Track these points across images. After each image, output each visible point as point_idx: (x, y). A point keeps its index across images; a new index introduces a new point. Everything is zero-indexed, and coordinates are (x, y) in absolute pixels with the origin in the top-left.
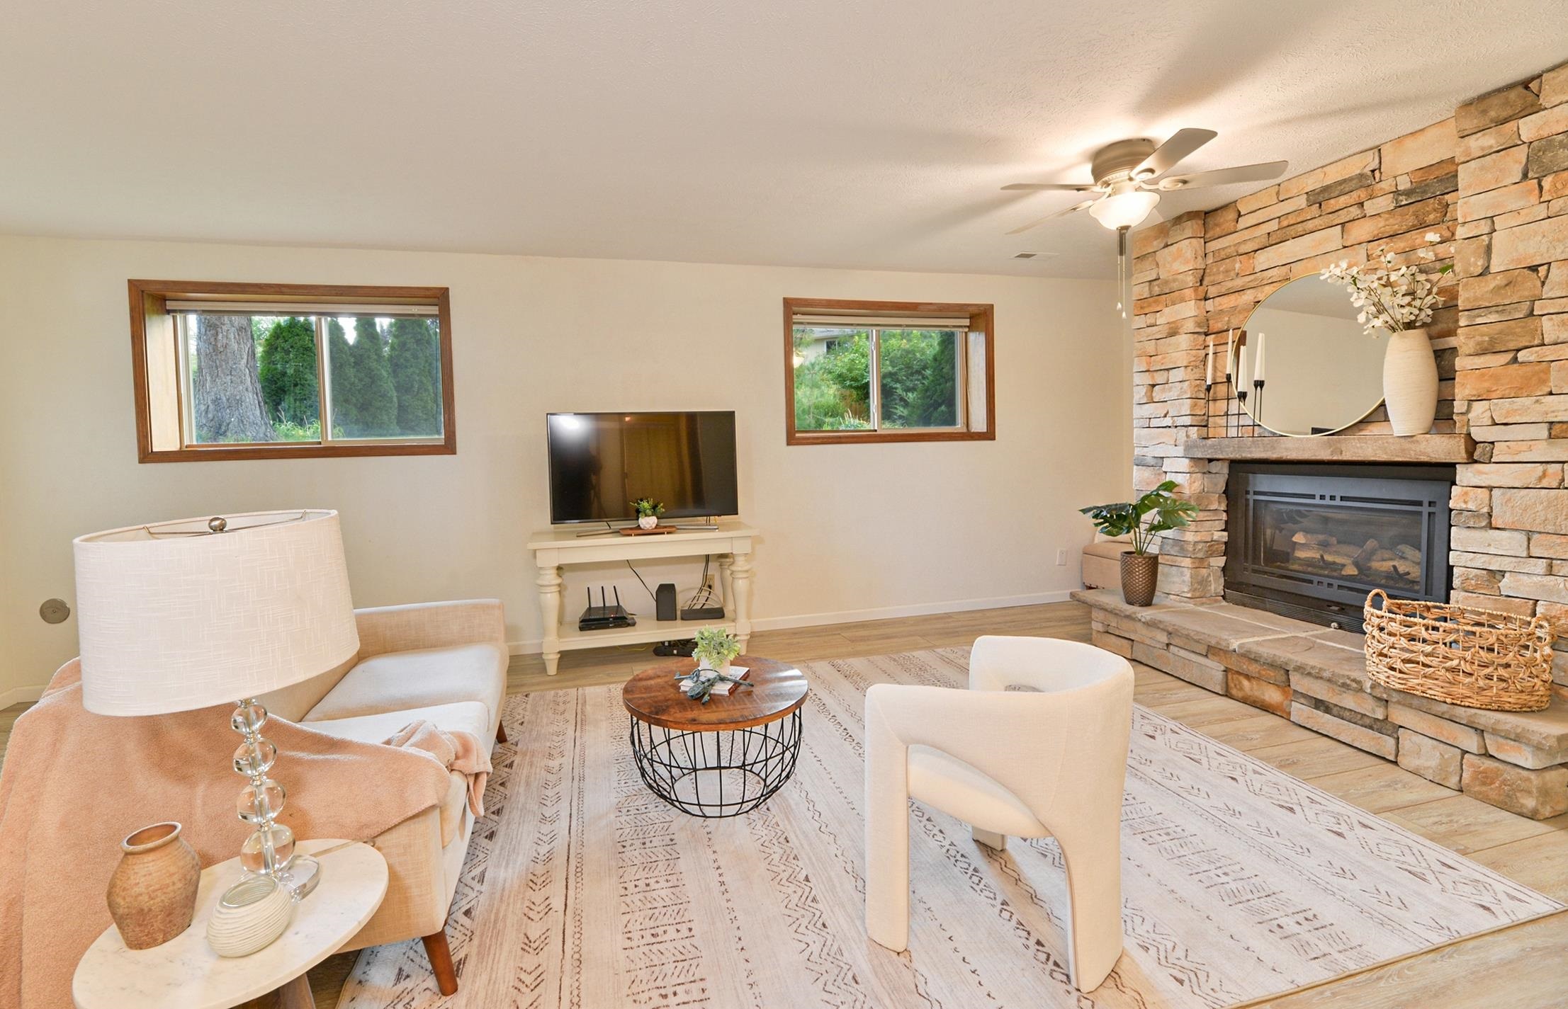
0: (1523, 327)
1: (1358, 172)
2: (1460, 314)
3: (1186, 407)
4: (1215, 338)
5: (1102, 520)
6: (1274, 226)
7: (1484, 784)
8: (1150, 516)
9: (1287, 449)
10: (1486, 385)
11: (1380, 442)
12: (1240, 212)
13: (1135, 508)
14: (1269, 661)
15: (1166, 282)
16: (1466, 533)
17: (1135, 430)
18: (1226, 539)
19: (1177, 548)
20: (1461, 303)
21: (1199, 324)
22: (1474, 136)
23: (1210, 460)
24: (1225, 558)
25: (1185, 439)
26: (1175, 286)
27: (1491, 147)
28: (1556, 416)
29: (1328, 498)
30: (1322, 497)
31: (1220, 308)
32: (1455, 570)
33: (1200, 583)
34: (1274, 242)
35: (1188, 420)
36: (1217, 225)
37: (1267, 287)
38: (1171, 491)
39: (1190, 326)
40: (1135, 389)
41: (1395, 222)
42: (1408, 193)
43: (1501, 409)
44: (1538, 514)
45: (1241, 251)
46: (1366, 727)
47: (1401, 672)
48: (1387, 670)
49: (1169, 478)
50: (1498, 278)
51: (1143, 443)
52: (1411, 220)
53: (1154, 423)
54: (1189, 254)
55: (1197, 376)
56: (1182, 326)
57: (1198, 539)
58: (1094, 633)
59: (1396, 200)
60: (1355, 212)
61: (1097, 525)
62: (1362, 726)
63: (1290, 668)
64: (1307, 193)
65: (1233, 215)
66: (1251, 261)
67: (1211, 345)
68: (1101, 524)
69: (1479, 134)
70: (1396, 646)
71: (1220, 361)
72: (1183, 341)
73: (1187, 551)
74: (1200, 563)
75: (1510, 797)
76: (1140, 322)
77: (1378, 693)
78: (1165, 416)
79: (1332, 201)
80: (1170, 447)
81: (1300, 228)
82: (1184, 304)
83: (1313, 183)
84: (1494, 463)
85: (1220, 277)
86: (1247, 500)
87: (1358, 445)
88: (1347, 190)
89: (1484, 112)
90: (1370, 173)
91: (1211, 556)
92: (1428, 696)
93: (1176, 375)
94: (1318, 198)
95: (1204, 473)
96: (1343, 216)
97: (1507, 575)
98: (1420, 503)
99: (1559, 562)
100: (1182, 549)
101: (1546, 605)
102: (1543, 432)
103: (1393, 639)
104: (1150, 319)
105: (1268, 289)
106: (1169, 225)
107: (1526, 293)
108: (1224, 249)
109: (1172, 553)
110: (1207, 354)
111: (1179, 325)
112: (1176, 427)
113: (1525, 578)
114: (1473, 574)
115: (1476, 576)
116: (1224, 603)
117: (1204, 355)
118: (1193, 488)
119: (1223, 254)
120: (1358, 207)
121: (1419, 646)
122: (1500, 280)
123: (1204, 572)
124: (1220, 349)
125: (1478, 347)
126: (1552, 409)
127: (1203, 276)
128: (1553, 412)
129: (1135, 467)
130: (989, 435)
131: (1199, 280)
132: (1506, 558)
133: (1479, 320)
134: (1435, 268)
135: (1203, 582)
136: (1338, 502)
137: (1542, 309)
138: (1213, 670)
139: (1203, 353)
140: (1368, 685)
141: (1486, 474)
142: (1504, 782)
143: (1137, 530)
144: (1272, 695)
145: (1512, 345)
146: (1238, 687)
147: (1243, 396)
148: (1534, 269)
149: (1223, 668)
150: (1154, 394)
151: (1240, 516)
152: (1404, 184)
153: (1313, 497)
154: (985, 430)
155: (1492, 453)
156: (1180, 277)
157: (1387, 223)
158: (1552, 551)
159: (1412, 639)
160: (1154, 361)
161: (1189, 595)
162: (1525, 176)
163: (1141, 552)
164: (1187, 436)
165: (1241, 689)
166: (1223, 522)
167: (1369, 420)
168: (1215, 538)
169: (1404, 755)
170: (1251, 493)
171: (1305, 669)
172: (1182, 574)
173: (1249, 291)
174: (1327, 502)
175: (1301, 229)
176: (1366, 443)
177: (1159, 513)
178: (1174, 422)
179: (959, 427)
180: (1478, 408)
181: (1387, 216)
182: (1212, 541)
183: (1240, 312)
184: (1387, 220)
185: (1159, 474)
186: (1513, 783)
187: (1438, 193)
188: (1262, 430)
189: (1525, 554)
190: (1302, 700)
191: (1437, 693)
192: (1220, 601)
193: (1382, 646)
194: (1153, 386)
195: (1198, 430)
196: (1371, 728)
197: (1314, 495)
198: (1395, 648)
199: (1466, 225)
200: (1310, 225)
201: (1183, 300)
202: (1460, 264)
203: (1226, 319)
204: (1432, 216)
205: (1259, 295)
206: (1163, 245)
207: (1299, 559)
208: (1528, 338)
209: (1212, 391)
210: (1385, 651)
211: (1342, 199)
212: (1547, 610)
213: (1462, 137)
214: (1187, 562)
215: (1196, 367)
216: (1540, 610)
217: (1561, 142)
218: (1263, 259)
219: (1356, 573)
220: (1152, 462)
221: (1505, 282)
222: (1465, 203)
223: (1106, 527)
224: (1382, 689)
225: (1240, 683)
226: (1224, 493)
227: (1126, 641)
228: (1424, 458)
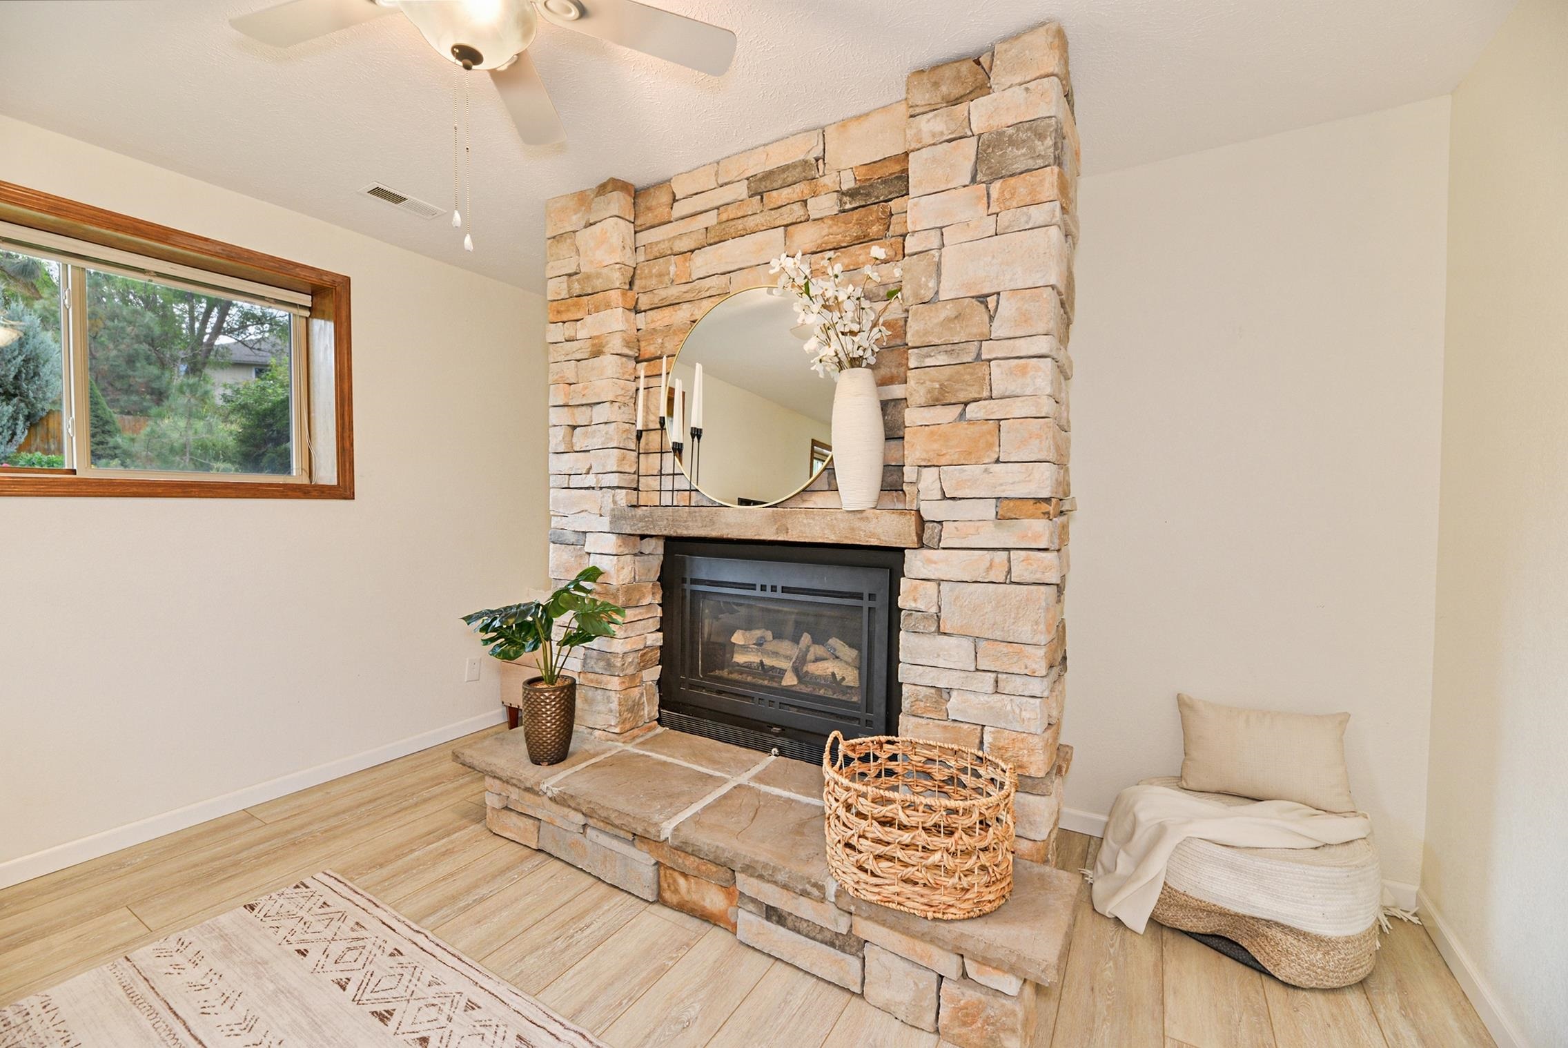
0: (972, 374)
1: (802, 157)
2: (910, 351)
3: (611, 460)
4: (647, 366)
5: (495, 634)
6: (711, 219)
7: (964, 1024)
8: (564, 622)
9: (727, 525)
10: (935, 446)
11: (828, 518)
12: (675, 196)
13: (545, 609)
14: (711, 857)
15: (588, 277)
16: (913, 637)
17: (551, 490)
18: (660, 643)
19: (602, 664)
20: (910, 340)
21: (628, 343)
22: (925, 116)
23: (643, 537)
24: (660, 667)
25: (612, 506)
26: (599, 284)
27: (942, 133)
28: (1003, 491)
29: (769, 588)
30: (763, 588)
31: (652, 326)
32: (904, 688)
33: (631, 710)
34: (712, 241)
35: (614, 480)
36: (649, 209)
37: (705, 302)
38: (595, 581)
39: (616, 344)
40: (552, 431)
41: (838, 231)
42: (852, 194)
43: (953, 479)
44: (987, 616)
45: (677, 249)
46: (826, 944)
47: (873, 874)
48: (856, 871)
49: (594, 561)
50: (948, 307)
51: (562, 511)
52: (855, 231)
53: (576, 480)
54: (615, 240)
55: (626, 418)
56: (607, 343)
57: (628, 648)
58: (488, 811)
59: (841, 201)
60: (798, 211)
61: (486, 642)
62: (822, 942)
63: (737, 867)
64: (748, 179)
65: (665, 198)
66: (687, 265)
67: (642, 377)
68: (492, 640)
69: (931, 114)
70: (868, 835)
71: (653, 400)
72: (609, 363)
73: (615, 666)
74: (632, 680)
75: (994, 1041)
76: (556, 333)
77: (843, 903)
78: (588, 473)
79: (774, 193)
80: (593, 517)
81: (740, 224)
82: (609, 311)
83: (757, 165)
84: (944, 548)
85: (653, 282)
86: (684, 590)
87: (805, 521)
88: (790, 180)
89: (936, 85)
90: (813, 161)
91: (644, 668)
92: (906, 909)
93: (600, 414)
94: (761, 186)
95: (635, 555)
96: (787, 216)
97: (954, 694)
98: (859, 596)
99: (1005, 676)
100: (609, 665)
101: (993, 733)
102: (989, 510)
103: (864, 823)
104: (568, 330)
105: (706, 304)
106: (592, 196)
107: (975, 330)
108: (657, 243)
109: (597, 670)
110: (637, 390)
111: (604, 342)
112: (601, 488)
113: (971, 697)
114: (923, 694)
115: (925, 696)
116: (660, 730)
117: (634, 389)
118: (621, 577)
119: (655, 252)
120: (801, 205)
121: (894, 834)
122: (948, 311)
123: (636, 692)
124: (653, 382)
125: (929, 396)
126: (1001, 481)
127: (633, 277)
128: (1001, 485)
129: (552, 545)
130: (344, 490)
131: (627, 282)
132: (954, 672)
133: (929, 362)
134: (879, 295)
135: (635, 708)
136: (779, 595)
137: (990, 351)
138: (642, 861)
139: (633, 386)
140: (831, 889)
141: (935, 563)
142: (987, 1021)
143: (548, 644)
144: (714, 900)
145: (962, 396)
146: (672, 888)
147: (678, 449)
148: (982, 299)
149: (653, 862)
150: (575, 439)
151: (675, 613)
152: (849, 184)
153: (752, 587)
154: (335, 482)
155: (941, 536)
156: (605, 271)
157: (831, 231)
158: (998, 663)
159: (886, 822)
160: (574, 391)
161: (617, 730)
162: (974, 180)
163: (552, 678)
164: (615, 502)
165: (676, 891)
166: (658, 618)
167: (812, 488)
168: (649, 643)
169: (870, 983)
170: (688, 581)
171: (755, 869)
172: (609, 700)
173: (685, 306)
174: (768, 594)
175: (740, 227)
176: (813, 519)
177: (576, 616)
178: (598, 481)
179: (297, 475)
180: (929, 475)
181: (830, 222)
182: (645, 647)
183: (675, 333)
184: (830, 227)
185: (581, 556)
186: (997, 1021)
187: (881, 199)
188: (699, 497)
189: (973, 668)
190: (751, 907)
191: (915, 906)
192: (654, 728)
193: (850, 832)
194: (574, 427)
195: (627, 494)
196: (832, 945)
197: (755, 585)
198: (867, 838)
199: (916, 234)
200: (751, 222)
201: (608, 306)
202: (909, 286)
203: (660, 341)
204: (875, 228)
205: (696, 312)
206: (583, 223)
207: (738, 664)
208: (976, 388)
209: (643, 440)
210: (854, 841)
211: (785, 191)
212: (994, 739)
213: (912, 116)
214: (614, 683)
215: (625, 404)
216: (988, 739)
217: (1010, 137)
218: (703, 262)
219: (795, 683)
220: (572, 538)
221: (953, 314)
222: (915, 205)
223: (500, 645)
224: (848, 899)
225: (675, 881)
226: (658, 580)
227: (531, 821)
228: (874, 542)
